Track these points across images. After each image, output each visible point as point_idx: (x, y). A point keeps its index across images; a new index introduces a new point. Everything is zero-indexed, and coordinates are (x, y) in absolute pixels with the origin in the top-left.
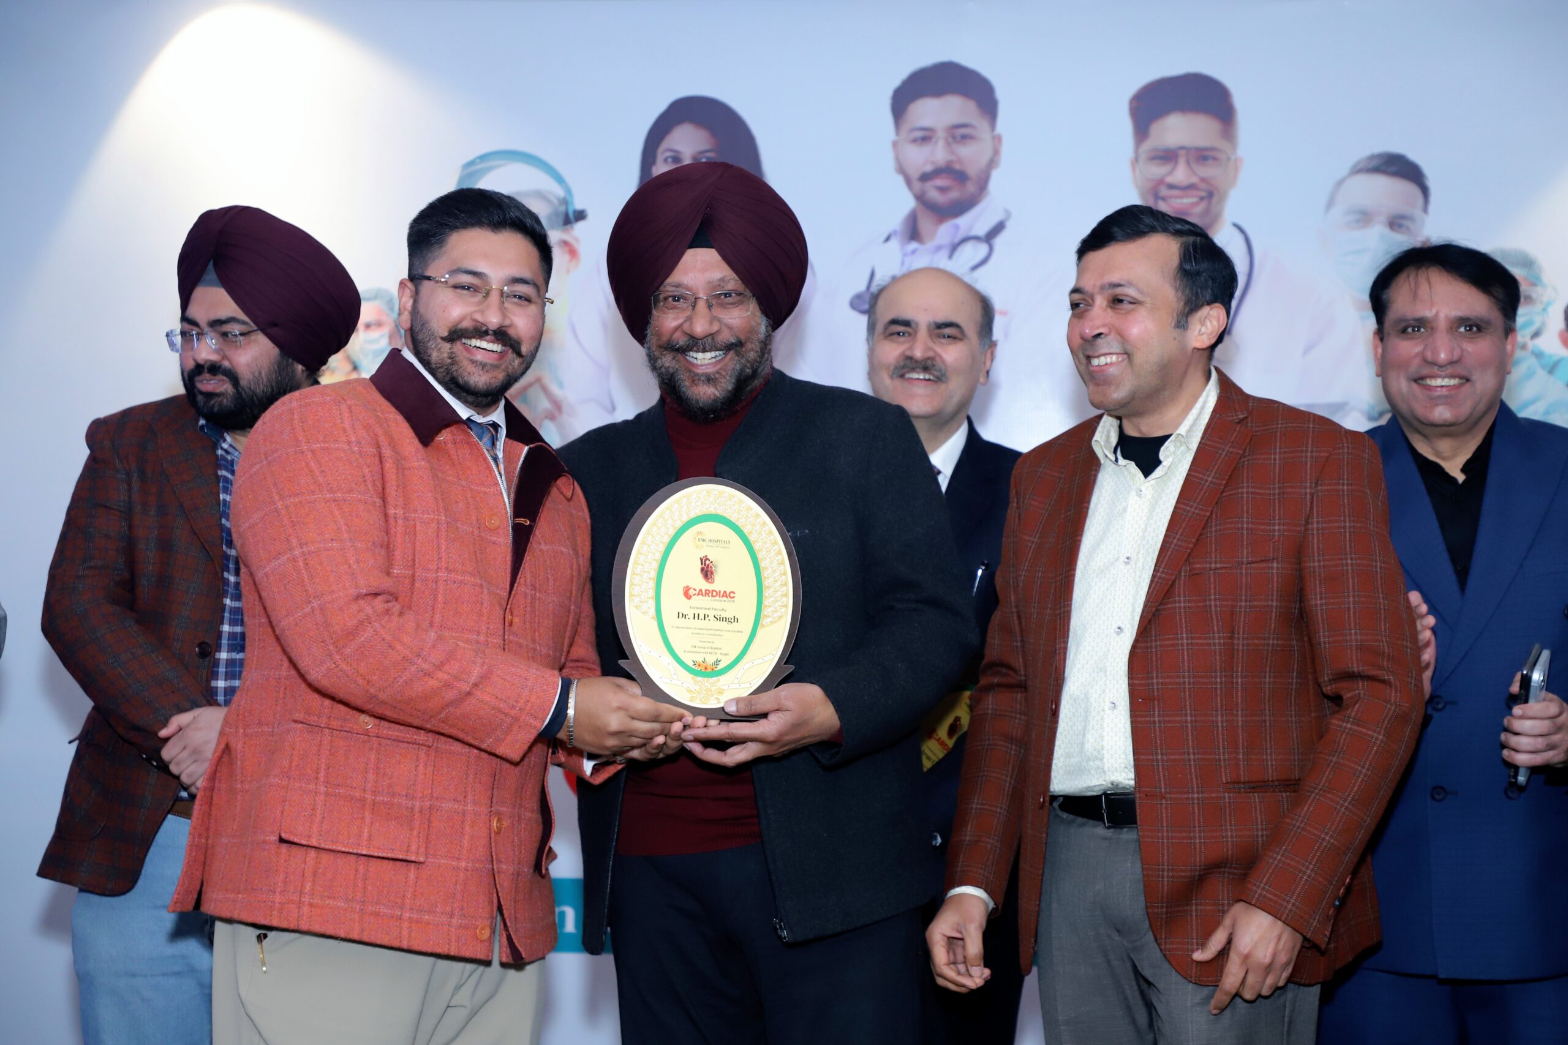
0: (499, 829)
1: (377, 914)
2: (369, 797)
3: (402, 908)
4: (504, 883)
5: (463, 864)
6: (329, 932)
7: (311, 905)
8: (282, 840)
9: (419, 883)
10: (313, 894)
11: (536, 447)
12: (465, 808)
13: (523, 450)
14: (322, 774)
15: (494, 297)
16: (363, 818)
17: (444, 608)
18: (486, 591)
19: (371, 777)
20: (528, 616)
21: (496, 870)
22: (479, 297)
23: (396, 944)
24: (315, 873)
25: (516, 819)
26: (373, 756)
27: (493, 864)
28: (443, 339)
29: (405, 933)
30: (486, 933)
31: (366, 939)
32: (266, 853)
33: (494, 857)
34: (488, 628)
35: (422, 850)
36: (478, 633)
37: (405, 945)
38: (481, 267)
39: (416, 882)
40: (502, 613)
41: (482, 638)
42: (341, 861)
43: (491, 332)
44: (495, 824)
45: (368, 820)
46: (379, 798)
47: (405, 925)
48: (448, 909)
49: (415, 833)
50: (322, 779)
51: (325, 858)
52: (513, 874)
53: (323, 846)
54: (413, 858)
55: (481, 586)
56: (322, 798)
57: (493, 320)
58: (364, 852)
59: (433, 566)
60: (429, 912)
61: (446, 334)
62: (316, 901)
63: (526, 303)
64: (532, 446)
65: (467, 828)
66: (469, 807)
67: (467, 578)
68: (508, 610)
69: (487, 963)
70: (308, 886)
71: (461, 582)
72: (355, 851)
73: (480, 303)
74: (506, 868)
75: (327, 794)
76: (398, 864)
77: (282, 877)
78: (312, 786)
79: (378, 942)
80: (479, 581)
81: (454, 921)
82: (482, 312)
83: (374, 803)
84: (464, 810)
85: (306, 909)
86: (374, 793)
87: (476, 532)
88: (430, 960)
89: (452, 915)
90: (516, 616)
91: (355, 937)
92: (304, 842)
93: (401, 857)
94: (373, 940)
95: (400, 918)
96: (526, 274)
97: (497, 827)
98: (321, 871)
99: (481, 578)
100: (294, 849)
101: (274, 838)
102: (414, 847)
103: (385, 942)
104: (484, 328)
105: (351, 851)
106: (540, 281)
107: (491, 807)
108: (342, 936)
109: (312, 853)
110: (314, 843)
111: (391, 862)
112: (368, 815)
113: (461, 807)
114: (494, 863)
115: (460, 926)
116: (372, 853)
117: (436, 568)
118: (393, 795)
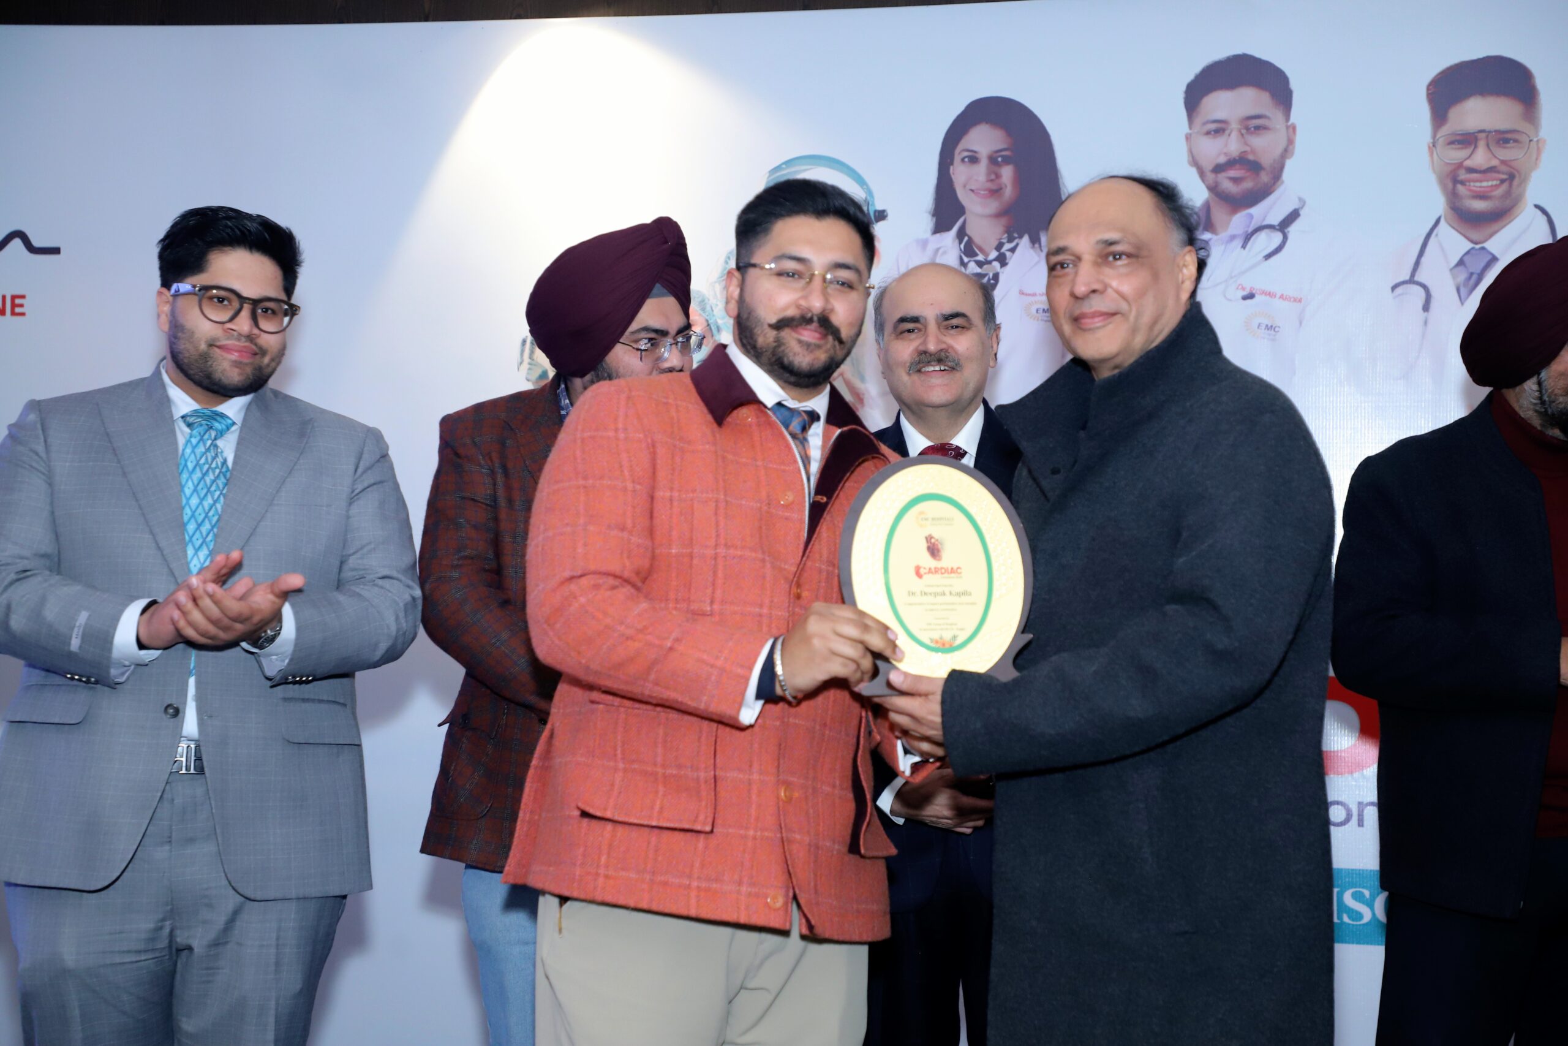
0: (790, 800)
1: (665, 884)
2: (660, 770)
3: (690, 877)
4: (799, 854)
5: (751, 833)
6: (621, 902)
7: (607, 877)
8: (585, 814)
9: (707, 853)
10: (607, 867)
11: (850, 431)
12: (751, 777)
13: (834, 433)
14: (619, 752)
15: (817, 283)
16: (657, 792)
17: (724, 584)
18: (768, 565)
19: (660, 750)
20: (822, 591)
21: (785, 839)
22: (802, 282)
23: (684, 912)
24: (610, 846)
25: (810, 791)
26: (661, 732)
27: (781, 832)
28: (770, 326)
29: (693, 901)
30: (780, 902)
31: (654, 908)
32: (570, 828)
33: (783, 826)
34: (772, 601)
35: (710, 820)
36: (761, 606)
37: (693, 913)
38: (805, 252)
39: (705, 852)
40: (787, 586)
41: (765, 611)
42: (634, 833)
43: (815, 319)
44: (783, 794)
45: (661, 794)
46: (669, 772)
47: (693, 894)
48: (736, 877)
49: (704, 803)
50: (619, 756)
51: (620, 830)
52: (809, 845)
53: (616, 818)
54: (698, 827)
55: (763, 561)
56: (621, 774)
57: (816, 304)
58: (654, 823)
59: (712, 542)
60: (716, 880)
61: (773, 320)
62: (611, 873)
63: (847, 290)
64: (845, 429)
65: (754, 797)
66: (756, 777)
67: (748, 553)
68: (794, 583)
69: (785, 933)
70: (603, 859)
71: (741, 557)
72: (646, 823)
73: (803, 289)
74: (800, 838)
75: (625, 770)
76: (689, 834)
77: (582, 849)
78: (612, 764)
79: (667, 911)
80: (760, 556)
81: (744, 889)
82: (805, 297)
83: (665, 776)
84: (750, 780)
85: (601, 880)
86: (664, 766)
87: (765, 508)
88: (728, 931)
89: (740, 883)
90: (808, 590)
91: (645, 906)
92: (599, 814)
93: (687, 826)
94: (661, 908)
95: (689, 887)
96: (848, 259)
97: (786, 796)
98: (615, 843)
99: (763, 552)
100: (594, 822)
101: (577, 813)
102: (701, 817)
103: (674, 910)
104: (809, 315)
105: (642, 822)
106: (862, 265)
107: (778, 776)
108: (632, 904)
109: (609, 826)
110: (608, 815)
111: (682, 835)
112: (661, 789)
113: (747, 776)
114: (784, 830)
115: (750, 894)
116: (661, 824)
117: (714, 544)
118: (680, 767)
